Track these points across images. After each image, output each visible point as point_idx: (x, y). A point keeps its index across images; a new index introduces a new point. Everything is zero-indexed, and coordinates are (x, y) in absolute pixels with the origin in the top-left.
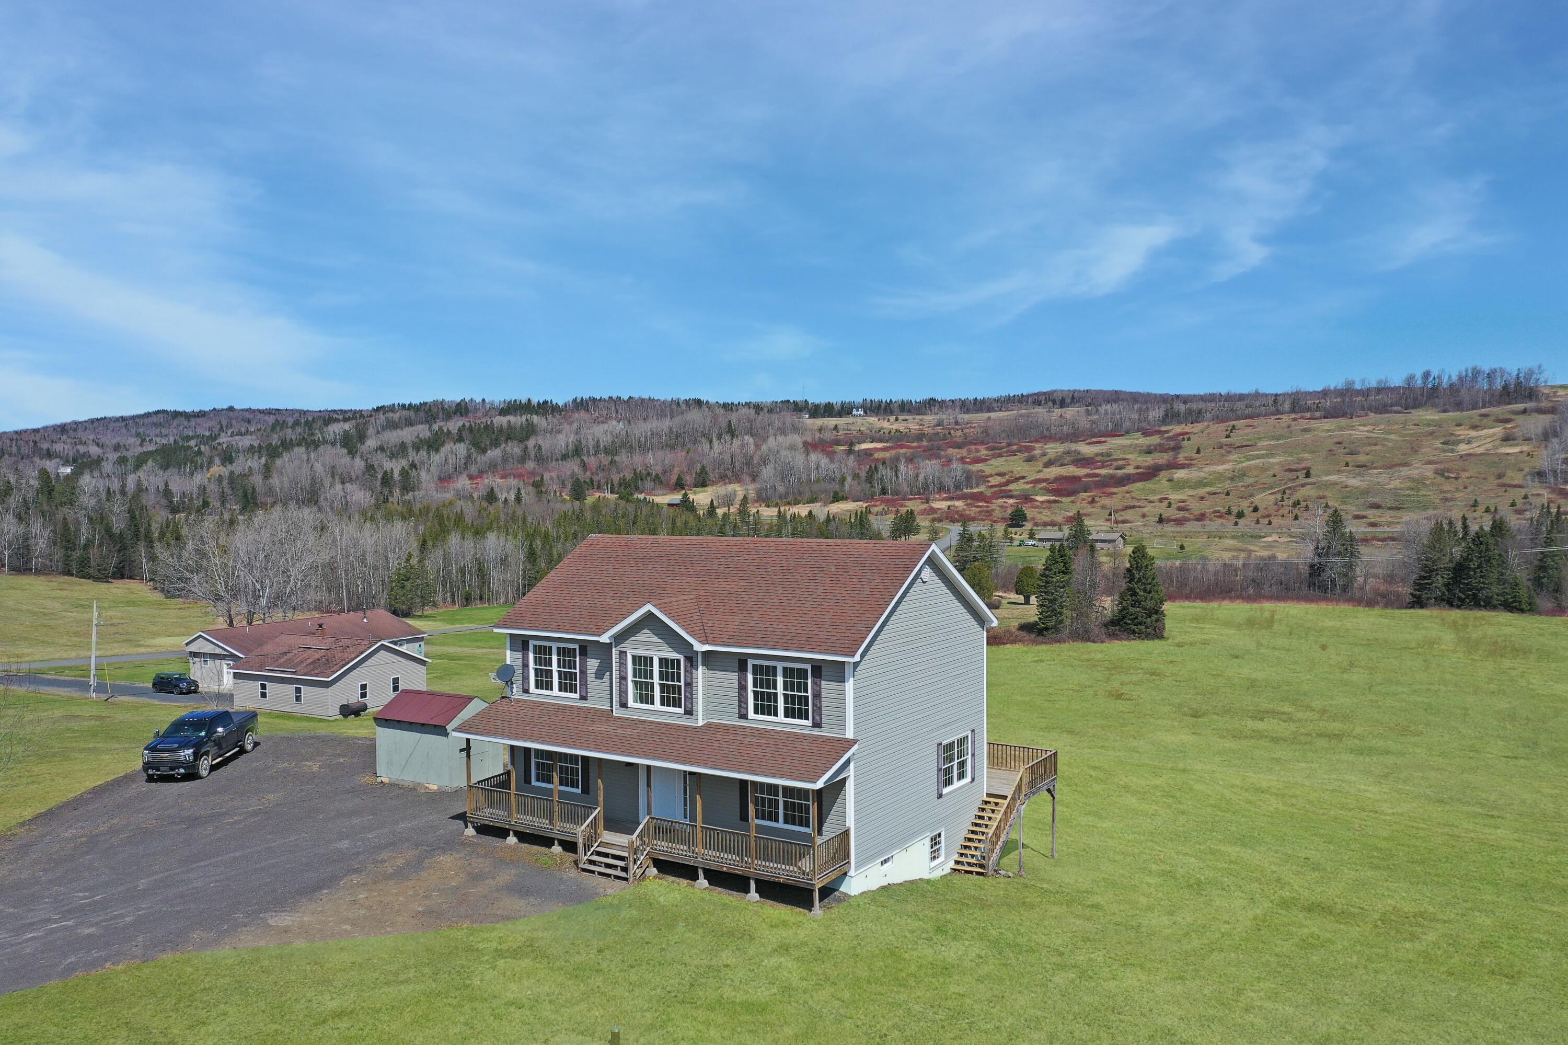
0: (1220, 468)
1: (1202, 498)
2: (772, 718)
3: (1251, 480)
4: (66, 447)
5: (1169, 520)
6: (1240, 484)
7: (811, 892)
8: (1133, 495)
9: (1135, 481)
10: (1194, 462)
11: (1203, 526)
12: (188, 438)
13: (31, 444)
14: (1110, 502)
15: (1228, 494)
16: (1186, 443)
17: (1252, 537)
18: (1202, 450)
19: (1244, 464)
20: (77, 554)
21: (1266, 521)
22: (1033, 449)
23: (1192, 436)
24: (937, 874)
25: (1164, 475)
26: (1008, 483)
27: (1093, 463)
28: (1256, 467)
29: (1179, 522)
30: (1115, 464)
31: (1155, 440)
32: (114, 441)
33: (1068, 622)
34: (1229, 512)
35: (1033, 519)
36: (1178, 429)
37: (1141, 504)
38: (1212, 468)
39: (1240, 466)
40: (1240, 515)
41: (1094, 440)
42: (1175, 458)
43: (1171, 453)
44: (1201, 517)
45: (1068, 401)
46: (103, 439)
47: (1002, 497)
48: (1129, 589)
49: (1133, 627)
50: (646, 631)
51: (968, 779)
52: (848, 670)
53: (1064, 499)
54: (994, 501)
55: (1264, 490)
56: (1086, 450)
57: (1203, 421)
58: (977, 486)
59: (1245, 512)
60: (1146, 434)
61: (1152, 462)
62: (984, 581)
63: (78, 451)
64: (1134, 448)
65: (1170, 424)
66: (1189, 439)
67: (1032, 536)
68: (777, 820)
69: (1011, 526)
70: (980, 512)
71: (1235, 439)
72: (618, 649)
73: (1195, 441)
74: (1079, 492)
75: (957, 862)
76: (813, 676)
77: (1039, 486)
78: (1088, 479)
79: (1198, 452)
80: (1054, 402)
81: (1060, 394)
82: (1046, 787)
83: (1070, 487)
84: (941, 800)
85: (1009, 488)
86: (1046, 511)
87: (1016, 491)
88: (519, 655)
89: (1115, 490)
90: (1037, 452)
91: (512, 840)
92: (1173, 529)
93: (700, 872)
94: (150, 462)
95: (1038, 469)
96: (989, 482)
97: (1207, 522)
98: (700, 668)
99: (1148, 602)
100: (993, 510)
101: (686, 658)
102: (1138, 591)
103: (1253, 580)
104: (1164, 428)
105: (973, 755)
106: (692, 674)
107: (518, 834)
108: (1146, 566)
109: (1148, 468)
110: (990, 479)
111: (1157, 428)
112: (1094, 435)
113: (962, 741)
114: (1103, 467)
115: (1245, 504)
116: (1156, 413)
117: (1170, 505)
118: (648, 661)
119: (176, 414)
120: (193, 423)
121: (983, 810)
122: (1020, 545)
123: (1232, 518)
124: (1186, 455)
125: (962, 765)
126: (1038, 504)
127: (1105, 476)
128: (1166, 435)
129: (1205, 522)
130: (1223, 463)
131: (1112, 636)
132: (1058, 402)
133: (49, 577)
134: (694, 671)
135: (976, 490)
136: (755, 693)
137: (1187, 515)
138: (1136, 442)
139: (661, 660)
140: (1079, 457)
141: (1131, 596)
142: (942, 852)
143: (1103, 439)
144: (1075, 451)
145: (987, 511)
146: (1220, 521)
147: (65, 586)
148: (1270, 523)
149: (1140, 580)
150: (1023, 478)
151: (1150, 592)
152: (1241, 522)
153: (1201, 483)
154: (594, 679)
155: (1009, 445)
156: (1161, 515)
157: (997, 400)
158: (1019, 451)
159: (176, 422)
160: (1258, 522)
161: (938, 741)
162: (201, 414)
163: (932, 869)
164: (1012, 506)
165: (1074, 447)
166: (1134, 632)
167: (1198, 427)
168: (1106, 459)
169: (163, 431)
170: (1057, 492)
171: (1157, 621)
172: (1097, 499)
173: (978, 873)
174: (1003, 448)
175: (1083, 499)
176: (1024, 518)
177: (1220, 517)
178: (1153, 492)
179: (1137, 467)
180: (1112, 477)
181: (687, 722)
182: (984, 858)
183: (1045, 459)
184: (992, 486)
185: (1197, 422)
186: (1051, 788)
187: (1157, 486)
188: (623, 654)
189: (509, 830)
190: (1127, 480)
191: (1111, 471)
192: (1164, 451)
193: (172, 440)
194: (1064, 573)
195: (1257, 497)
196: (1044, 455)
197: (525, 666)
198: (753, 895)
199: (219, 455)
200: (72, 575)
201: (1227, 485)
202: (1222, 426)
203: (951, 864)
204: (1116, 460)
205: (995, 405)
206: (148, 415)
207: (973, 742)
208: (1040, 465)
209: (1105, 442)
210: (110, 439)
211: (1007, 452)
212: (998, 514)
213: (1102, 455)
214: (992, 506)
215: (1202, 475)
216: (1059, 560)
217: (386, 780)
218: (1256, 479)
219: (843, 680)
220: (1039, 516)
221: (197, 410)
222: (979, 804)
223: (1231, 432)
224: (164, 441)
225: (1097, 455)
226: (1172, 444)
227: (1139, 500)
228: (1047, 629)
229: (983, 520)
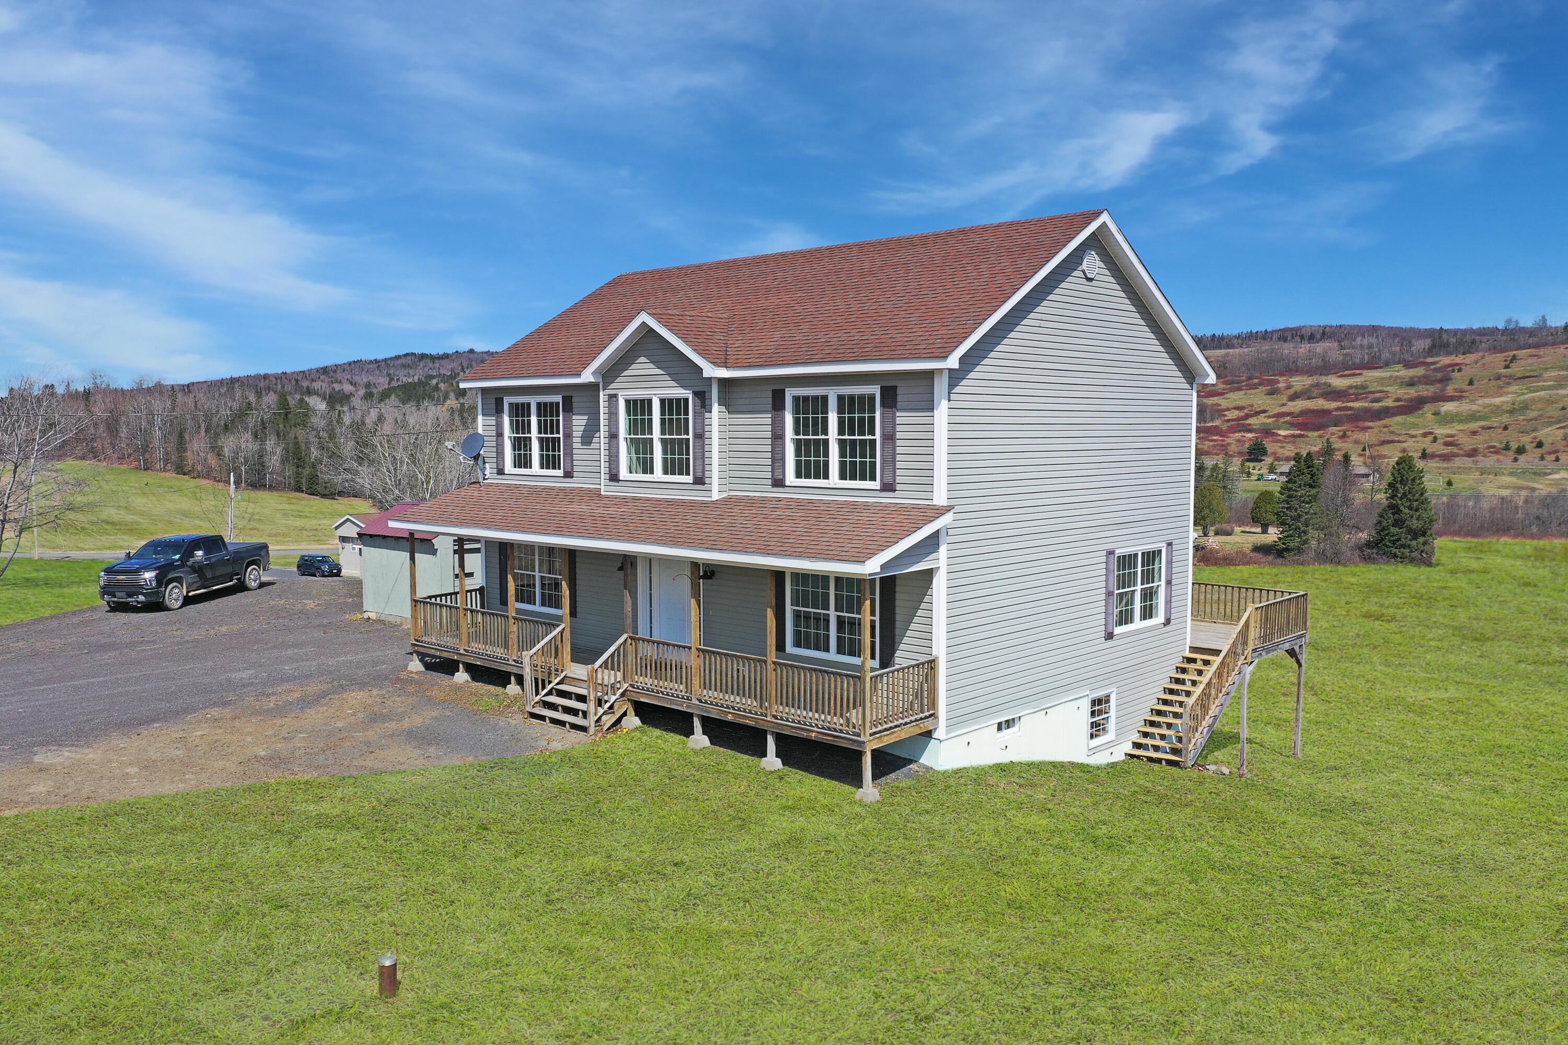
0: (1497, 401)
1: (1474, 433)
2: (821, 482)
3: (1534, 414)
4: (324, 385)
5: (1433, 456)
6: (1522, 417)
7: (859, 755)
8: (1392, 429)
9: (1394, 415)
10: (1463, 394)
11: (1476, 462)
12: (432, 377)
13: (293, 382)
14: (1365, 437)
15: (1506, 428)
16: (1456, 375)
17: (1535, 473)
18: (1475, 382)
19: (1526, 397)
20: (306, 472)
21: (1553, 457)
22: (1278, 382)
23: (1463, 367)
24: (1101, 759)
25: (1428, 408)
26: (1247, 416)
27: (1345, 396)
28: (1541, 399)
29: (1445, 458)
30: (1371, 396)
31: (1420, 371)
32: (365, 380)
33: (1313, 543)
34: (1507, 448)
35: (1274, 453)
36: (1447, 360)
37: (1401, 438)
38: (1487, 401)
39: (1522, 398)
40: (1521, 450)
41: (1346, 372)
42: (1443, 390)
43: (1438, 385)
44: (1473, 453)
45: (1319, 336)
46: (357, 379)
47: (1240, 431)
48: (1391, 506)
49: (1394, 550)
50: (642, 359)
51: (1160, 619)
52: (941, 385)
53: (1310, 434)
54: (1231, 435)
55: (1550, 424)
56: (1337, 382)
57: (1477, 351)
58: (1212, 420)
59: (1527, 447)
60: (1408, 365)
61: (1415, 394)
62: (1214, 502)
63: (333, 389)
64: (1394, 380)
65: (1438, 355)
66: (1460, 370)
67: (1272, 470)
68: (827, 649)
69: (1248, 460)
70: (1214, 446)
71: (1516, 369)
72: (608, 392)
73: (1467, 372)
74: (1328, 426)
75: (1137, 745)
76: (883, 405)
77: (1282, 420)
78: (1339, 413)
79: (1471, 383)
80: (1302, 337)
81: (1308, 330)
82: (1287, 646)
83: (1318, 421)
84: (1110, 643)
85: (1248, 422)
86: (1290, 445)
87: (1256, 425)
88: (492, 421)
89: (1370, 424)
90: (1282, 385)
91: (462, 676)
92: (1438, 465)
93: (697, 725)
94: (393, 397)
95: (1281, 402)
96: (1225, 416)
97: (1480, 458)
98: (716, 407)
99: (1415, 521)
100: (1229, 444)
101: (696, 394)
102: (1402, 508)
103: (1538, 518)
104: (1430, 360)
105: (1169, 582)
106: (704, 419)
107: (470, 668)
108: (1413, 480)
109: (1410, 400)
110: (1226, 413)
111: (1422, 360)
112: (1346, 367)
113: (1151, 557)
114: (1357, 400)
115: (1526, 439)
116: (1420, 345)
117: (1435, 440)
118: (645, 405)
119: (423, 357)
120: (437, 365)
121: (1184, 671)
122: (1259, 479)
123: (1511, 454)
124: (1457, 386)
125: (1149, 595)
126: (1280, 438)
127: (1359, 409)
128: (1433, 367)
129: (1477, 458)
130: (1501, 395)
131: (1367, 559)
132: (1307, 338)
133: (282, 493)
134: (707, 415)
135: (1210, 424)
136: (798, 443)
137: (1455, 450)
138: (1396, 374)
139: (662, 401)
140: (1329, 389)
141: (1393, 514)
142: (1112, 725)
143: (1358, 372)
144: (1325, 383)
145: (1222, 445)
146: (1495, 457)
147: (294, 501)
148: (1557, 460)
149: (1404, 495)
150: (1264, 411)
151: (1417, 510)
152: (1522, 458)
153: (1473, 417)
154: (579, 445)
155: (1250, 378)
156: (1424, 450)
157: (1238, 337)
158: (1260, 384)
159: (422, 364)
160: (1542, 458)
161: (1109, 547)
162: (446, 356)
163: (1093, 751)
164: (1250, 440)
165: (1323, 379)
166: (1395, 556)
167: (1470, 358)
168: (1360, 392)
169: (411, 371)
170: (1304, 426)
171: (1425, 543)
172: (1349, 433)
173: (1170, 763)
174: (1243, 381)
175: (1333, 434)
176: (1264, 452)
177: (1496, 453)
178: (1415, 426)
179: (1398, 400)
180: (1367, 410)
181: (696, 496)
182: (1180, 739)
183: (1292, 391)
184: (1229, 421)
185: (1470, 353)
186: (1297, 648)
187: (1421, 420)
188: (613, 398)
189: (457, 662)
190: (1386, 413)
191: (1366, 405)
192: (1431, 383)
193: (416, 378)
194: (1311, 486)
195: (1542, 432)
196: (1289, 387)
197: (500, 435)
198: (772, 761)
199: (453, 390)
200: (302, 492)
201: (1506, 419)
202: (1500, 357)
203: (1128, 748)
204: (1373, 392)
205: (1235, 341)
206: (398, 357)
207: (1170, 563)
208: (1284, 399)
209: (1360, 374)
210: (364, 379)
211: (1246, 386)
212: (1233, 448)
213: (1356, 387)
214: (1228, 440)
215: (1475, 407)
216: (1305, 471)
217: (373, 616)
218: (1541, 412)
219: (929, 406)
220: (1280, 451)
221: (441, 353)
222: (1178, 662)
223: (1511, 361)
224: (410, 380)
225: (1351, 387)
226: (1439, 375)
227: (1399, 435)
228: (1287, 550)
229: (1217, 454)
